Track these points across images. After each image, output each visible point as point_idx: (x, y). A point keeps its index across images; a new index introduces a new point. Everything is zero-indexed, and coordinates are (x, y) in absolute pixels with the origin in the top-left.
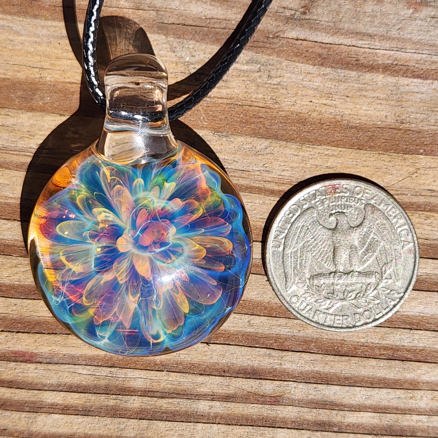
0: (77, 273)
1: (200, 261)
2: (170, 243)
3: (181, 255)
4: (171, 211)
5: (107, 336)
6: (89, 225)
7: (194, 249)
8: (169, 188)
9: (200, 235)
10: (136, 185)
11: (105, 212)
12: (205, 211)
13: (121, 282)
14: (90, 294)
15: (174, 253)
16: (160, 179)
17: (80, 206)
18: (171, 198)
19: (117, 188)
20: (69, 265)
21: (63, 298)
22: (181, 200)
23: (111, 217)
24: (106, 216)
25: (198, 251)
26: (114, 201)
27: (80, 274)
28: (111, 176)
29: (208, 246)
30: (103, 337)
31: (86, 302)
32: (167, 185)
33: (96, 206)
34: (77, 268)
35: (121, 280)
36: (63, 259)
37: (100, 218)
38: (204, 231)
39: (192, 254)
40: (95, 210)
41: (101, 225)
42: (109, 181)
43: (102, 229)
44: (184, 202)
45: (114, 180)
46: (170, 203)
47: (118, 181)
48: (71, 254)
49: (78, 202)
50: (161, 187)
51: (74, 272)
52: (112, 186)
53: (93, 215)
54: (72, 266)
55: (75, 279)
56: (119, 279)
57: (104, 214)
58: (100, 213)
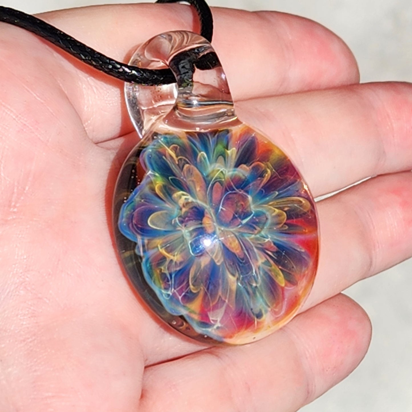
0: (178, 262)
1: (282, 226)
2: (252, 213)
3: (265, 224)
4: (244, 178)
5: (219, 320)
6: (176, 212)
7: (274, 214)
8: (232, 154)
9: (277, 197)
10: (200, 159)
11: (184, 195)
12: (274, 170)
13: (218, 264)
14: (195, 281)
15: (257, 223)
16: (220, 147)
17: (161, 195)
18: (237, 165)
19: (187, 168)
20: (169, 256)
21: (173, 289)
22: (247, 166)
23: (191, 199)
24: (186, 199)
25: (279, 215)
26: (188, 181)
27: (181, 263)
28: (177, 156)
29: (286, 209)
30: (216, 321)
31: (194, 289)
32: (229, 152)
33: (174, 192)
34: (176, 257)
35: (218, 261)
36: (163, 252)
37: (182, 201)
38: (277, 193)
39: (276, 220)
40: (175, 195)
41: (184, 210)
42: (177, 163)
43: (186, 212)
44: (251, 167)
45: (181, 159)
46: (238, 169)
47: (185, 160)
48: (168, 245)
49: (157, 191)
50: (223, 155)
51: (176, 262)
52: (181, 167)
53: (174, 202)
54: (172, 257)
55: (178, 269)
56: (216, 261)
57: (183, 197)
58: (180, 197)
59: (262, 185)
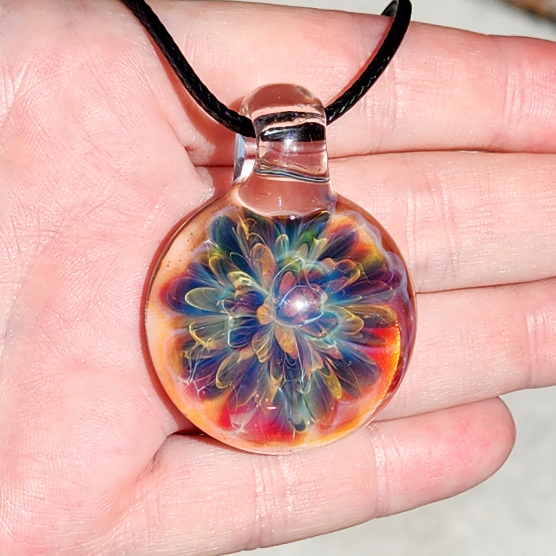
0: (209, 350)
1: (357, 335)
2: (321, 313)
3: (333, 328)
4: (323, 273)
5: (243, 425)
6: (225, 292)
7: (348, 320)
8: (319, 245)
9: (357, 303)
10: (280, 242)
11: (242, 276)
12: (364, 273)
13: (261, 361)
14: (224, 375)
15: (325, 325)
16: (308, 235)
17: (213, 269)
18: (321, 258)
19: (258, 247)
20: (200, 341)
21: (192, 379)
22: (334, 261)
23: (251, 282)
24: (244, 281)
25: (354, 322)
26: (253, 262)
27: (212, 351)
28: (250, 232)
29: (366, 317)
30: (238, 426)
31: (219, 384)
32: (317, 241)
33: (232, 269)
34: (209, 344)
35: (262, 358)
36: (193, 334)
37: (237, 283)
38: (361, 298)
39: (348, 327)
40: (232, 274)
41: (237, 293)
42: (248, 238)
43: (240, 296)
44: (338, 263)
45: (253, 236)
46: (321, 263)
47: (258, 238)
48: (203, 328)
49: (210, 264)
50: (309, 244)
51: (206, 349)
52: (251, 244)
53: (229, 281)
54: (203, 342)
55: (206, 357)
56: (259, 357)
57: (242, 279)
58: (237, 278)
59: (345, 285)
